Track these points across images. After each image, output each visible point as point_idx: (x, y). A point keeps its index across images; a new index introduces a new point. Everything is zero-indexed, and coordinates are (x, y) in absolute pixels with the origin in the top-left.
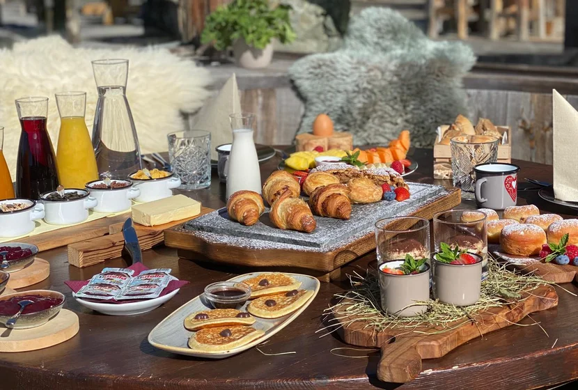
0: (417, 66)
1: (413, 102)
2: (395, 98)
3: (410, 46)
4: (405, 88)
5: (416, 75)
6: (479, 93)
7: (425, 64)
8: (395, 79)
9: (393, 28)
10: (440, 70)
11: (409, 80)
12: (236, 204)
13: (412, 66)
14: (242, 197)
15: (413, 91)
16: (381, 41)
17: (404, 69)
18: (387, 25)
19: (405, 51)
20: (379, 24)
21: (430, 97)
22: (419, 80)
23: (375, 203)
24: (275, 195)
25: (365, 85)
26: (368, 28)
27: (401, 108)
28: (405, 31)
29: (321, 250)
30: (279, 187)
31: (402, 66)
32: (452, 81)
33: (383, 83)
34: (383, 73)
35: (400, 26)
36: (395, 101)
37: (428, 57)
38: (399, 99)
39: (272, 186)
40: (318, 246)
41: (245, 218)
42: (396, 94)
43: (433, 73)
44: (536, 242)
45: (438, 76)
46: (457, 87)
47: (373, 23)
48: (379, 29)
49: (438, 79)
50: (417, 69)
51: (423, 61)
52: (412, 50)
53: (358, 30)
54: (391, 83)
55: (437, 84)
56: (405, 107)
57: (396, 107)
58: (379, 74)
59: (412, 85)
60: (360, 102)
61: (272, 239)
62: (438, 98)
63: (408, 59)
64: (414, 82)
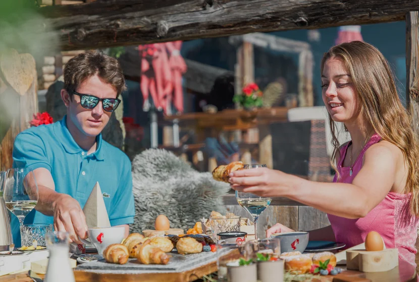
0: (189, 190)
1: (187, 217)
2: (174, 214)
3: (182, 176)
4: (181, 207)
5: (189, 197)
6: (235, 207)
7: (195, 189)
8: (173, 200)
9: (168, 164)
10: (206, 192)
11: (185, 201)
12: (112, 251)
13: (185, 191)
14: (116, 247)
15: (188, 209)
16: (159, 173)
17: (180, 193)
18: (164, 162)
19: (179, 179)
20: (157, 161)
21: (200, 213)
22: (191, 200)
23: (199, 253)
24: (134, 248)
25: (152, 205)
26: (149, 164)
27: (178, 222)
28: (177, 166)
29: (177, 271)
30: (136, 243)
31: (178, 190)
32: (215, 200)
33: (165, 204)
34: (164, 197)
35: (173, 162)
36: (174, 216)
37: (197, 184)
38: (177, 215)
39: (130, 243)
40: (174, 269)
41: (119, 259)
42: (174, 212)
43: (202, 196)
44: (307, 264)
45: (205, 197)
46: (219, 205)
47: (153, 161)
48: (157, 165)
49: (205, 199)
50: (189, 193)
51: (194, 187)
52: (183, 179)
53: (141, 166)
54: (170, 203)
55: (205, 203)
56: (181, 221)
57: (175, 220)
58: (161, 197)
59: (187, 204)
60: (147, 218)
61: (141, 269)
62: (206, 213)
63: (182, 185)
64: (188, 202)
